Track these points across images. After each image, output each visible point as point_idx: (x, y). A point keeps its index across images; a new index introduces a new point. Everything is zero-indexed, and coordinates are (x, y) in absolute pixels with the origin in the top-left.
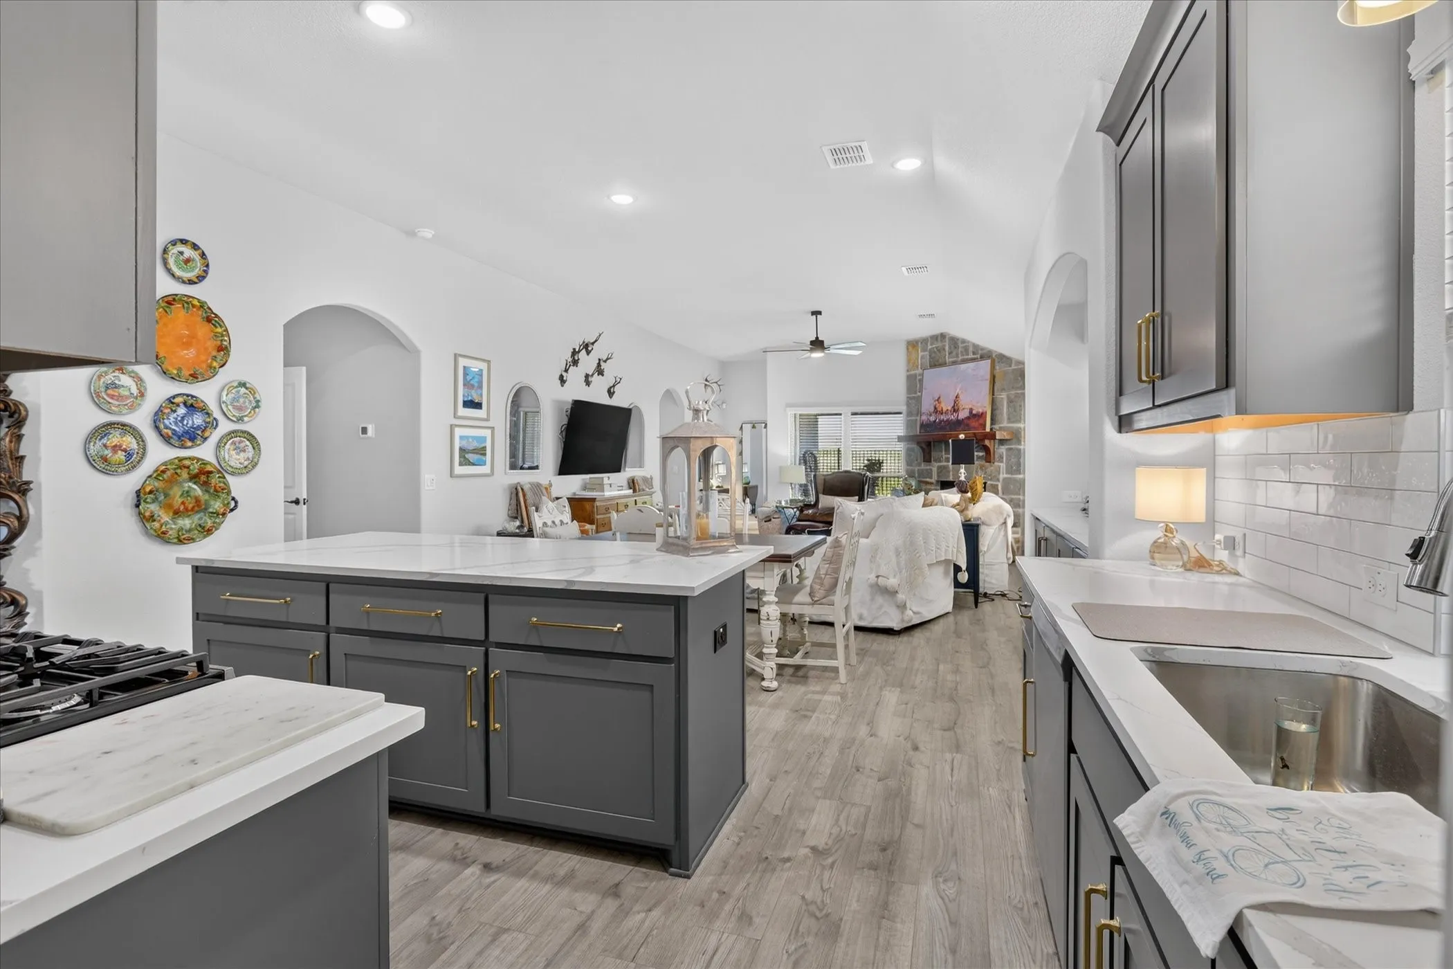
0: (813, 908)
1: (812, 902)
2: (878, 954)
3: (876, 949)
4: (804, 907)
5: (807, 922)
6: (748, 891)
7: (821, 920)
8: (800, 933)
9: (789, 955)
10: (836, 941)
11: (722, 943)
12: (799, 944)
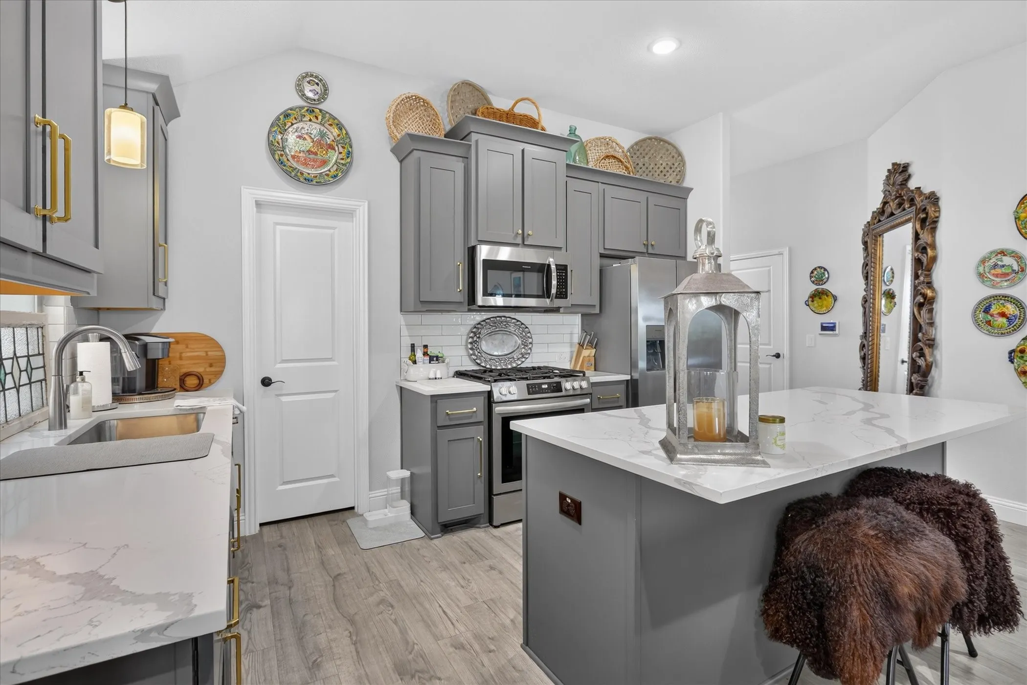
0: (426, 676)
1: (430, 679)
2: (362, 672)
3: (367, 674)
4: (432, 673)
5: (421, 665)
6: (479, 663)
7: (414, 671)
8: (419, 657)
9: (414, 644)
10: (395, 665)
11: (455, 629)
12: (414, 651)
